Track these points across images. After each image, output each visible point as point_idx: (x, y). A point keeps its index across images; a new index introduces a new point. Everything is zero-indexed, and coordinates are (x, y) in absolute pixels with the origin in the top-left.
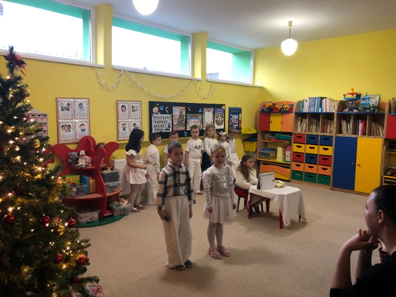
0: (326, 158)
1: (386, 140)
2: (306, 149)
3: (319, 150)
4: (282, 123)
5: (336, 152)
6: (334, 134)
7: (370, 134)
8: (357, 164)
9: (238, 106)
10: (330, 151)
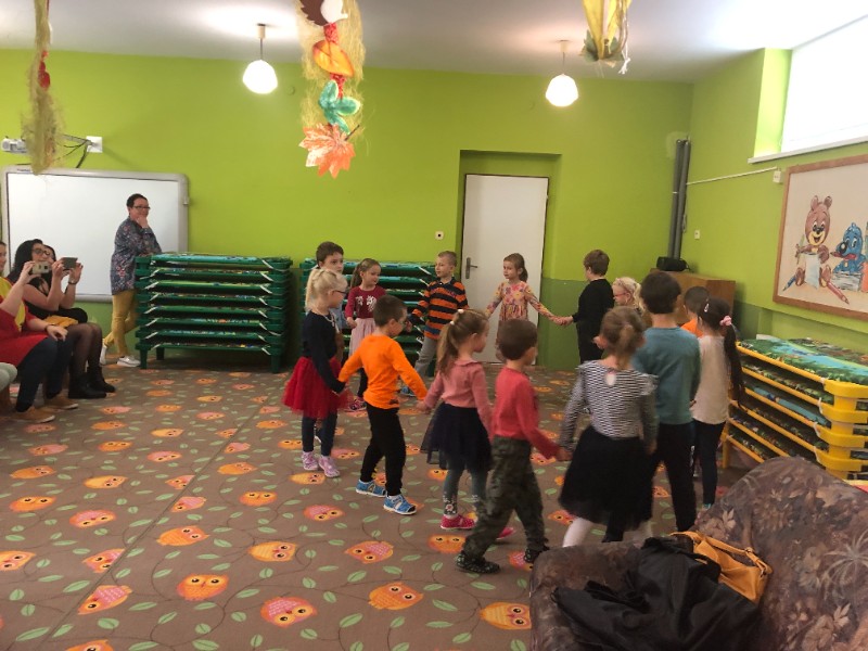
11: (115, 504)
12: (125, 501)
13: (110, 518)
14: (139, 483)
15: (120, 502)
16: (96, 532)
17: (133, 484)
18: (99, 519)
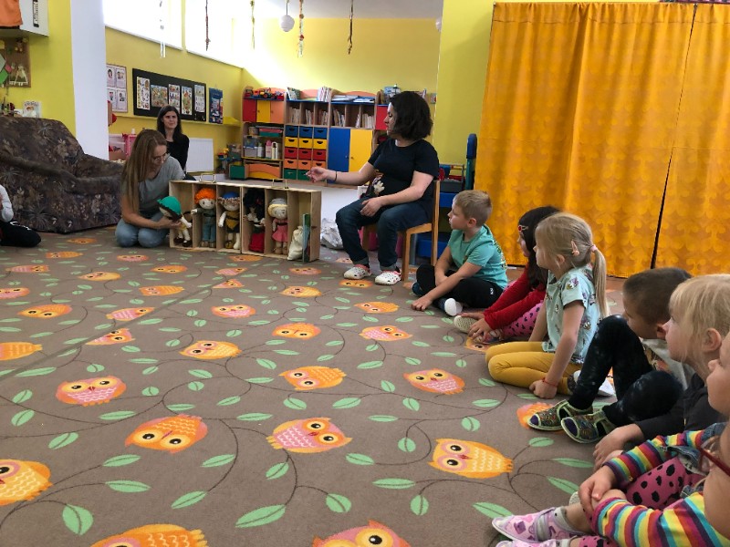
0: (319, 153)
1: (376, 131)
2: (298, 143)
3: (313, 144)
4: (272, 112)
5: (330, 145)
6: (328, 126)
7: (361, 126)
8: (350, 156)
9: (220, 88)
10: (325, 145)
11: (208, 321)
12: (196, 323)
13: (218, 309)
14: (168, 344)
15: (203, 323)
16: (232, 300)
17: (177, 343)
18: (228, 309)
